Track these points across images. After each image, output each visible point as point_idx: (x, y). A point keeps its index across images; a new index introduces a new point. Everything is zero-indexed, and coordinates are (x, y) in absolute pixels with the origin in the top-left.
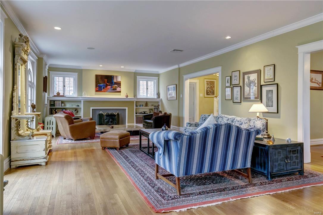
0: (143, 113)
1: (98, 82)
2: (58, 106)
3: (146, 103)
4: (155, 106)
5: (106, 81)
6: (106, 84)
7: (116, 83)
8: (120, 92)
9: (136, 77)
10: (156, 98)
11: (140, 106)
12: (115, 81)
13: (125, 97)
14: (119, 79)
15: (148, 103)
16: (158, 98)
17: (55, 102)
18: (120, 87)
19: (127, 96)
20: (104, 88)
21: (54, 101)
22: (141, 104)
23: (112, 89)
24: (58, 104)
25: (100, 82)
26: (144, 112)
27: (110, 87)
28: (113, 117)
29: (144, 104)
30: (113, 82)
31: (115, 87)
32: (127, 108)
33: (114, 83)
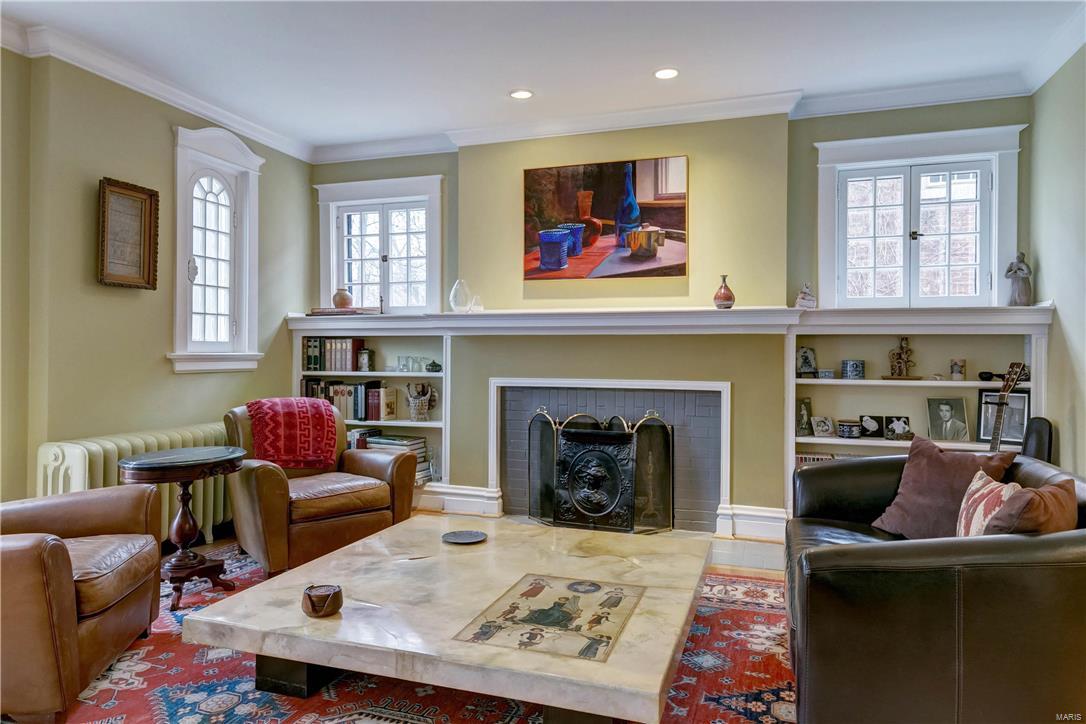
0: (872, 426)
1: (540, 213)
2: (338, 366)
3: (894, 346)
4: (986, 376)
5: (589, 202)
6: (589, 224)
7: (649, 213)
8: (680, 270)
9: (816, 150)
10: (995, 304)
11: (842, 375)
12: (644, 195)
13: (715, 308)
14: (673, 183)
15: (913, 346)
16: (1013, 303)
17: (328, 346)
18: (682, 239)
19: (726, 298)
20: (572, 252)
21: (322, 340)
22: (851, 354)
23: (628, 253)
24: (338, 356)
25: (553, 213)
26: (878, 419)
27: (610, 240)
28: (610, 449)
29: (879, 357)
30: (630, 207)
31: (643, 241)
32: (724, 387)
33: (637, 213)
